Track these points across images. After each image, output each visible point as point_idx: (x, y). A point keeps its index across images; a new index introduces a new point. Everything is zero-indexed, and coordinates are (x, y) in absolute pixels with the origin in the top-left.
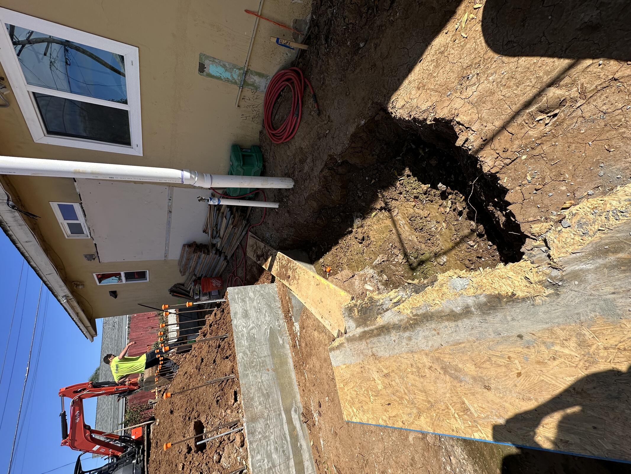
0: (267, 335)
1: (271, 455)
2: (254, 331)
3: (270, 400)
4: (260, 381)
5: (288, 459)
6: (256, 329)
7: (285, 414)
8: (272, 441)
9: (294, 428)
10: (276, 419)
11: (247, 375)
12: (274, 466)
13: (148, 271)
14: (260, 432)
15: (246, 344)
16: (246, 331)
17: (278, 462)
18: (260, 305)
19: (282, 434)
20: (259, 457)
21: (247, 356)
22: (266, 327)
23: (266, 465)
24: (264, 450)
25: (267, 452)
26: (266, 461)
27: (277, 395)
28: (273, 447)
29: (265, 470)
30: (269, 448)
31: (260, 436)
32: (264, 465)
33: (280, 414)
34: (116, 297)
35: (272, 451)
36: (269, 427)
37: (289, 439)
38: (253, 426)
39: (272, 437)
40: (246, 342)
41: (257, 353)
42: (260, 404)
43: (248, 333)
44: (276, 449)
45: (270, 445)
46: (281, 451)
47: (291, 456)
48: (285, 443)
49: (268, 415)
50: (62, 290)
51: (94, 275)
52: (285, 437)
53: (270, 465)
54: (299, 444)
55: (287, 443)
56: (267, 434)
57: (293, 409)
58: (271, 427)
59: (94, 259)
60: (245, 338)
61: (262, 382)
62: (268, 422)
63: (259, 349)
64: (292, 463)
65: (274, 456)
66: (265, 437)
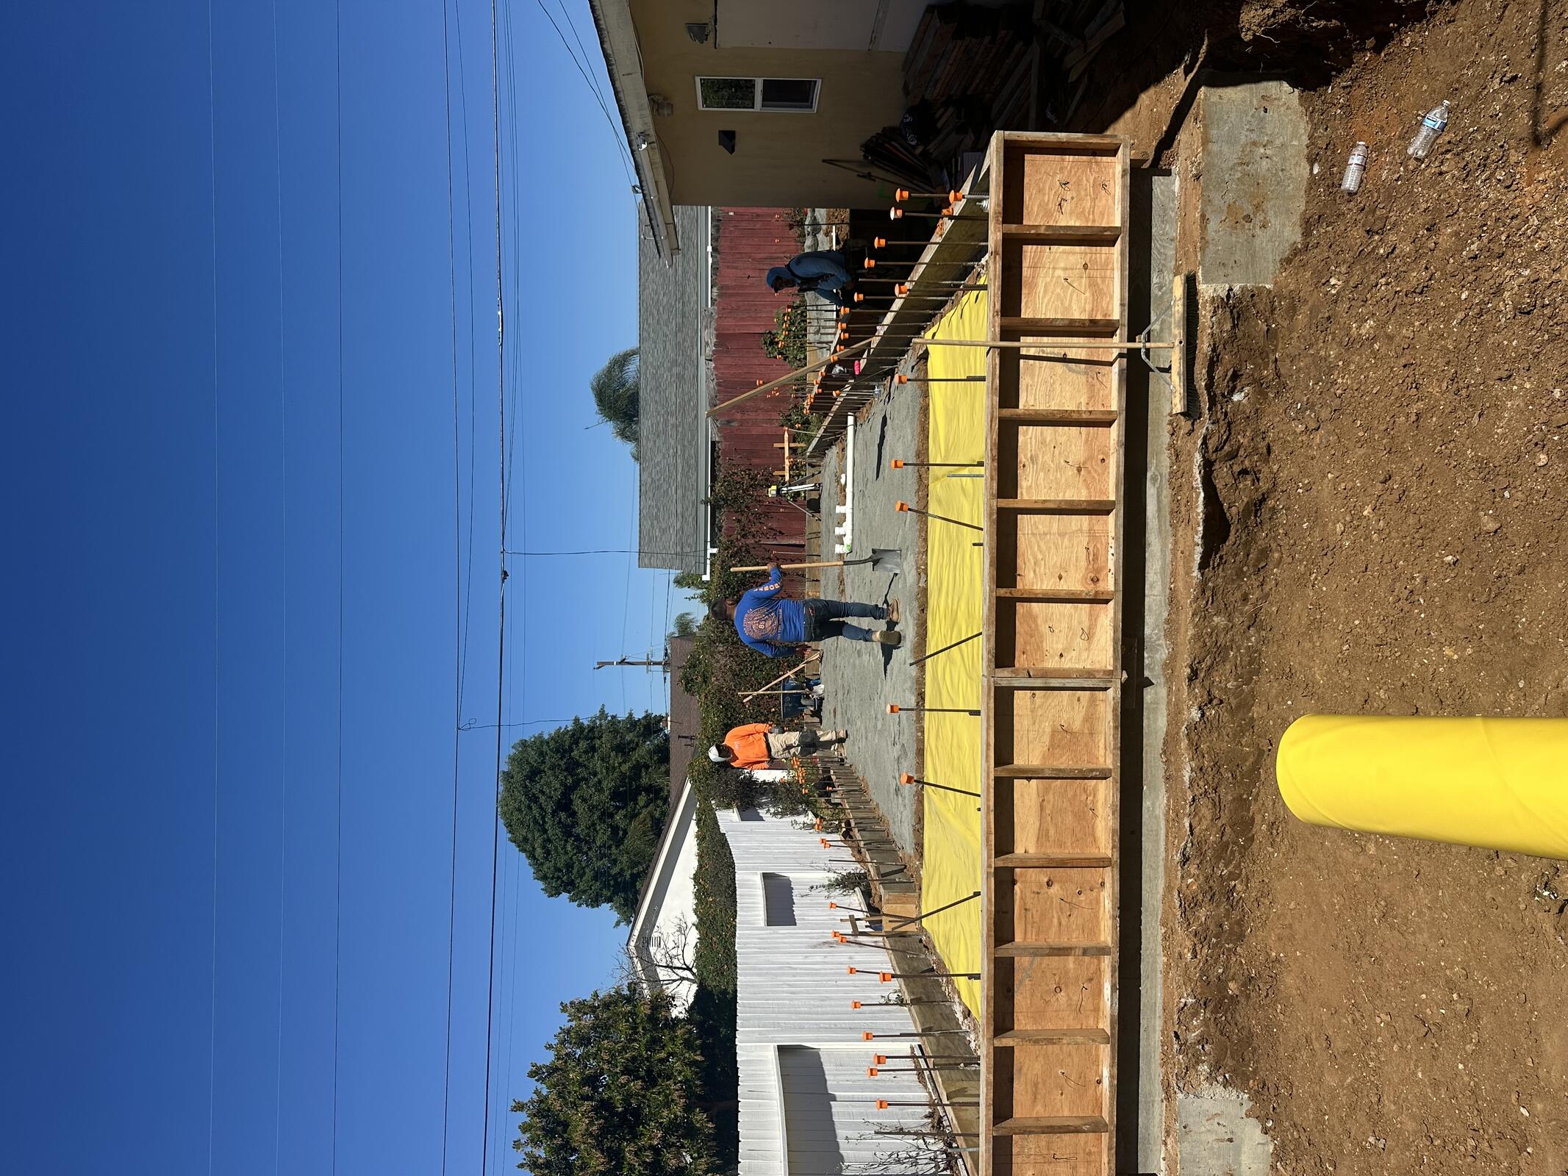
13: (819, 82)
34: (731, 150)
50: (642, 118)
51: (698, 79)
59: (707, 35)
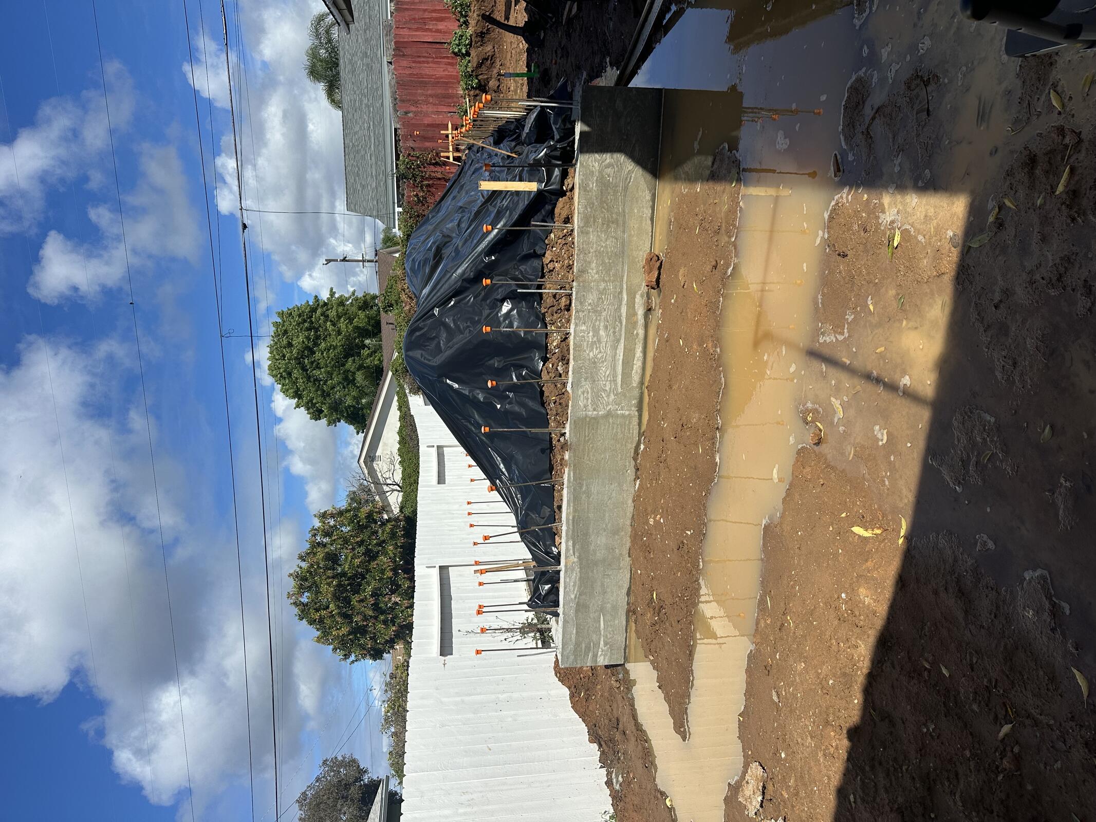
0: (629, 182)
1: (599, 331)
2: (609, 170)
3: (611, 273)
4: (604, 245)
5: (618, 341)
6: (614, 167)
7: (627, 295)
8: (602, 317)
9: (635, 314)
10: (614, 297)
11: (588, 233)
12: (599, 341)
14: (590, 303)
15: (594, 188)
16: (597, 168)
17: (605, 340)
18: (629, 128)
19: (617, 315)
20: (584, 328)
21: (593, 207)
22: (630, 168)
23: (590, 338)
24: (592, 322)
25: (594, 326)
26: (591, 334)
27: (622, 270)
28: (602, 324)
29: (588, 341)
30: (597, 323)
31: (590, 308)
32: (588, 337)
33: (621, 293)
35: (601, 327)
36: (603, 302)
37: (624, 323)
38: (584, 295)
39: (604, 314)
40: (595, 185)
41: (607, 205)
42: (597, 273)
43: (600, 172)
44: (606, 327)
45: (600, 320)
46: (611, 331)
47: (622, 341)
48: (619, 325)
49: (604, 289)
52: (620, 320)
53: (595, 339)
54: (635, 332)
55: (621, 326)
56: (599, 309)
57: (640, 292)
58: (605, 302)
60: (595, 178)
61: (606, 247)
62: (603, 297)
63: (611, 200)
64: (621, 346)
65: (602, 333)
66: (595, 311)
